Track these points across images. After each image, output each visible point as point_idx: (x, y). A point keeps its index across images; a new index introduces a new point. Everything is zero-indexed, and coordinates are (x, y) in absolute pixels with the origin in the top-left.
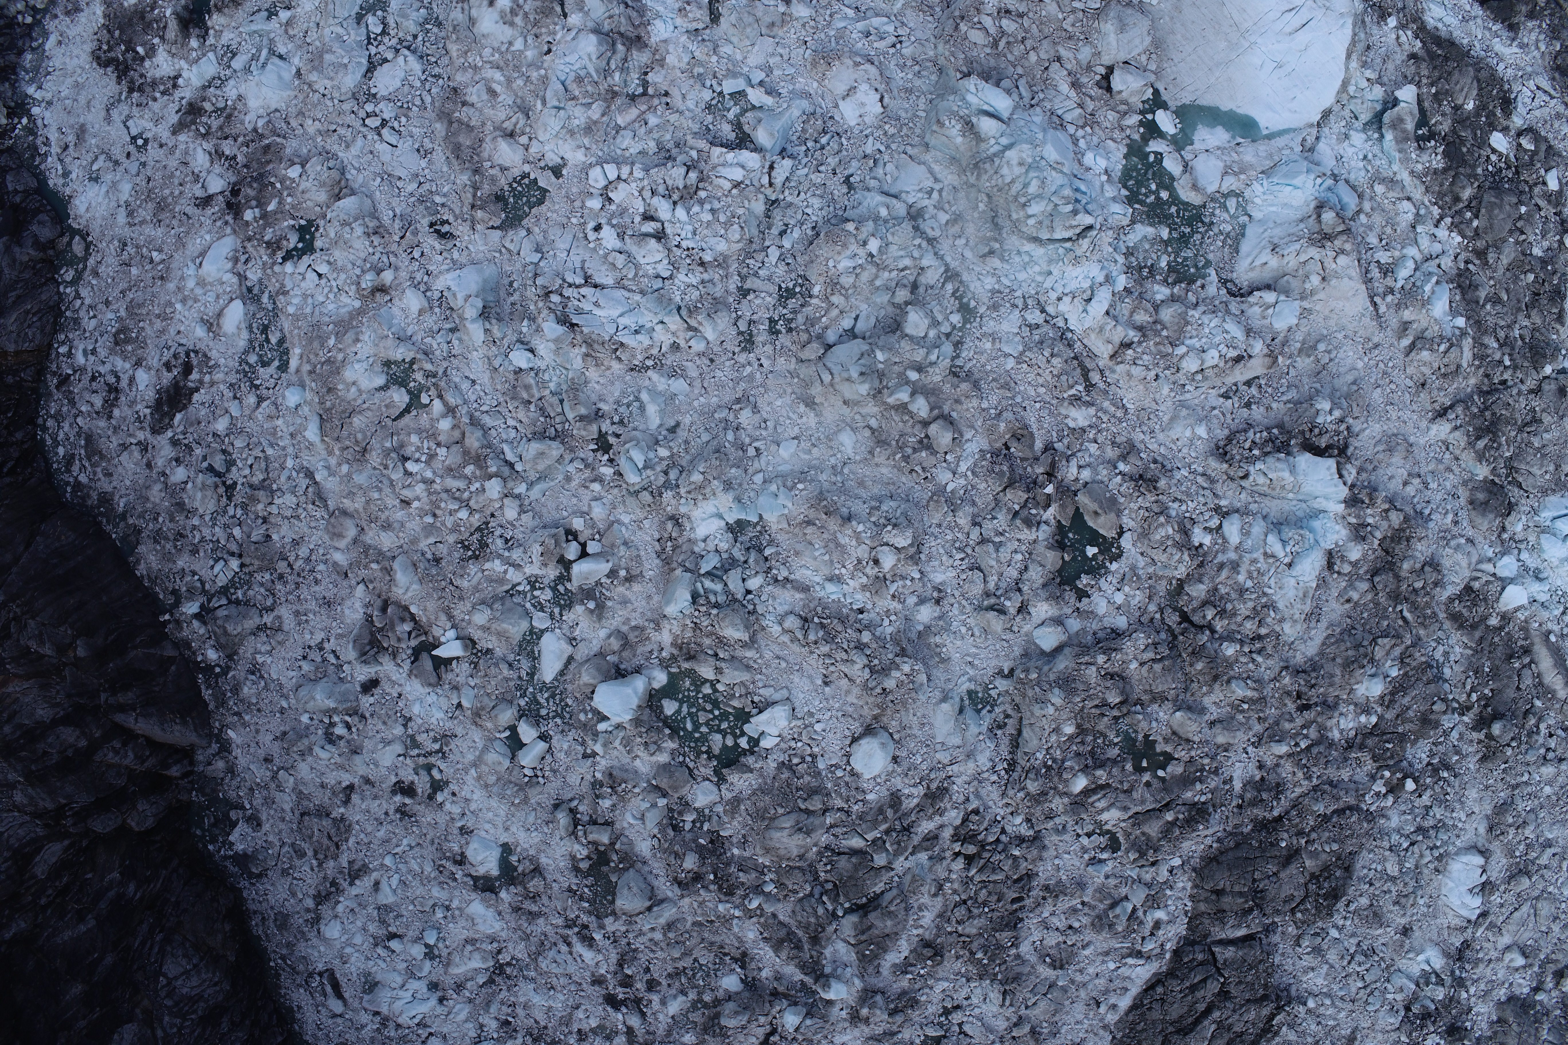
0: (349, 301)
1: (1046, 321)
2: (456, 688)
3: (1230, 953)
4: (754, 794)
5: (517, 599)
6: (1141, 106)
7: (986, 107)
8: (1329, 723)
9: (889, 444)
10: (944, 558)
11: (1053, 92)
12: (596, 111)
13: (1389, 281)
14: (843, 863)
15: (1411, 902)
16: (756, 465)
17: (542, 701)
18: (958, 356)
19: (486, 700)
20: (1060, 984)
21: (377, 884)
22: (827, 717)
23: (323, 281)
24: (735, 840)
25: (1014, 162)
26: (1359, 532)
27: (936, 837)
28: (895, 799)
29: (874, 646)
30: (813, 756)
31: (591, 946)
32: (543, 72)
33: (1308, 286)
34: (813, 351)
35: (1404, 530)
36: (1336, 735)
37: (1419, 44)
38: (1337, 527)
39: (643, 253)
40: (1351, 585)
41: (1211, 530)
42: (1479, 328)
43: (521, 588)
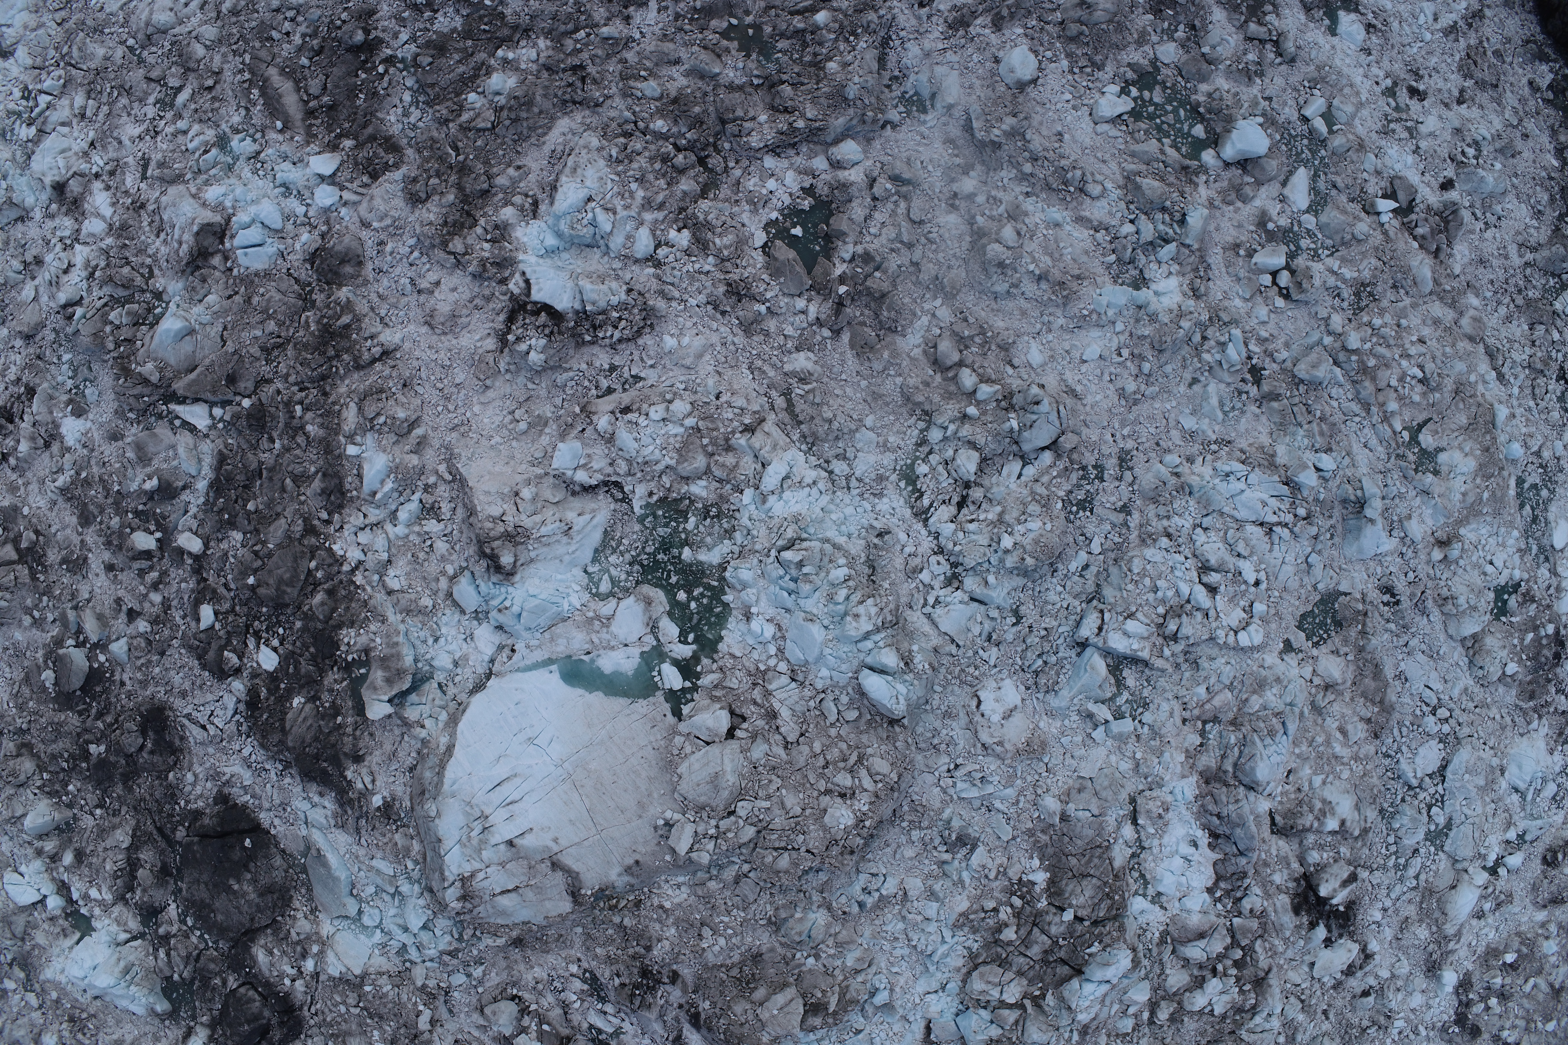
0: (1469, 535)
1: (827, 462)
2: (1378, 173)
4: (1125, 47)
5: (1329, 242)
6: (695, 695)
7: (890, 678)
8: (550, 52)
9: (999, 346)
10: (947, 235)
11: (798, 708)
12: (1256, 702)
13: (429, 499)
16: (1122, 338)
17: (1307, 152)
18: (922, 431)
19: (1355, 158)
21: (1436, 18)
22: (1060, 105)
23: (1488, 558)
24: (1141, 10)
25: (863, 619)
26: (500, 234)
28: (998, 25)
29: (1020, 159)
30: (1071, 72)
32: (1297, 751)
33: (534, 490)
34: (1068, 441)
35: (449, 233)
36: (542, 43)
37: (349, 774)
38: (525, 239)
39: (1220, 553)
40: (514, 182)
41: (667, 244)
42: (328, 445)
43: (1326, 252)
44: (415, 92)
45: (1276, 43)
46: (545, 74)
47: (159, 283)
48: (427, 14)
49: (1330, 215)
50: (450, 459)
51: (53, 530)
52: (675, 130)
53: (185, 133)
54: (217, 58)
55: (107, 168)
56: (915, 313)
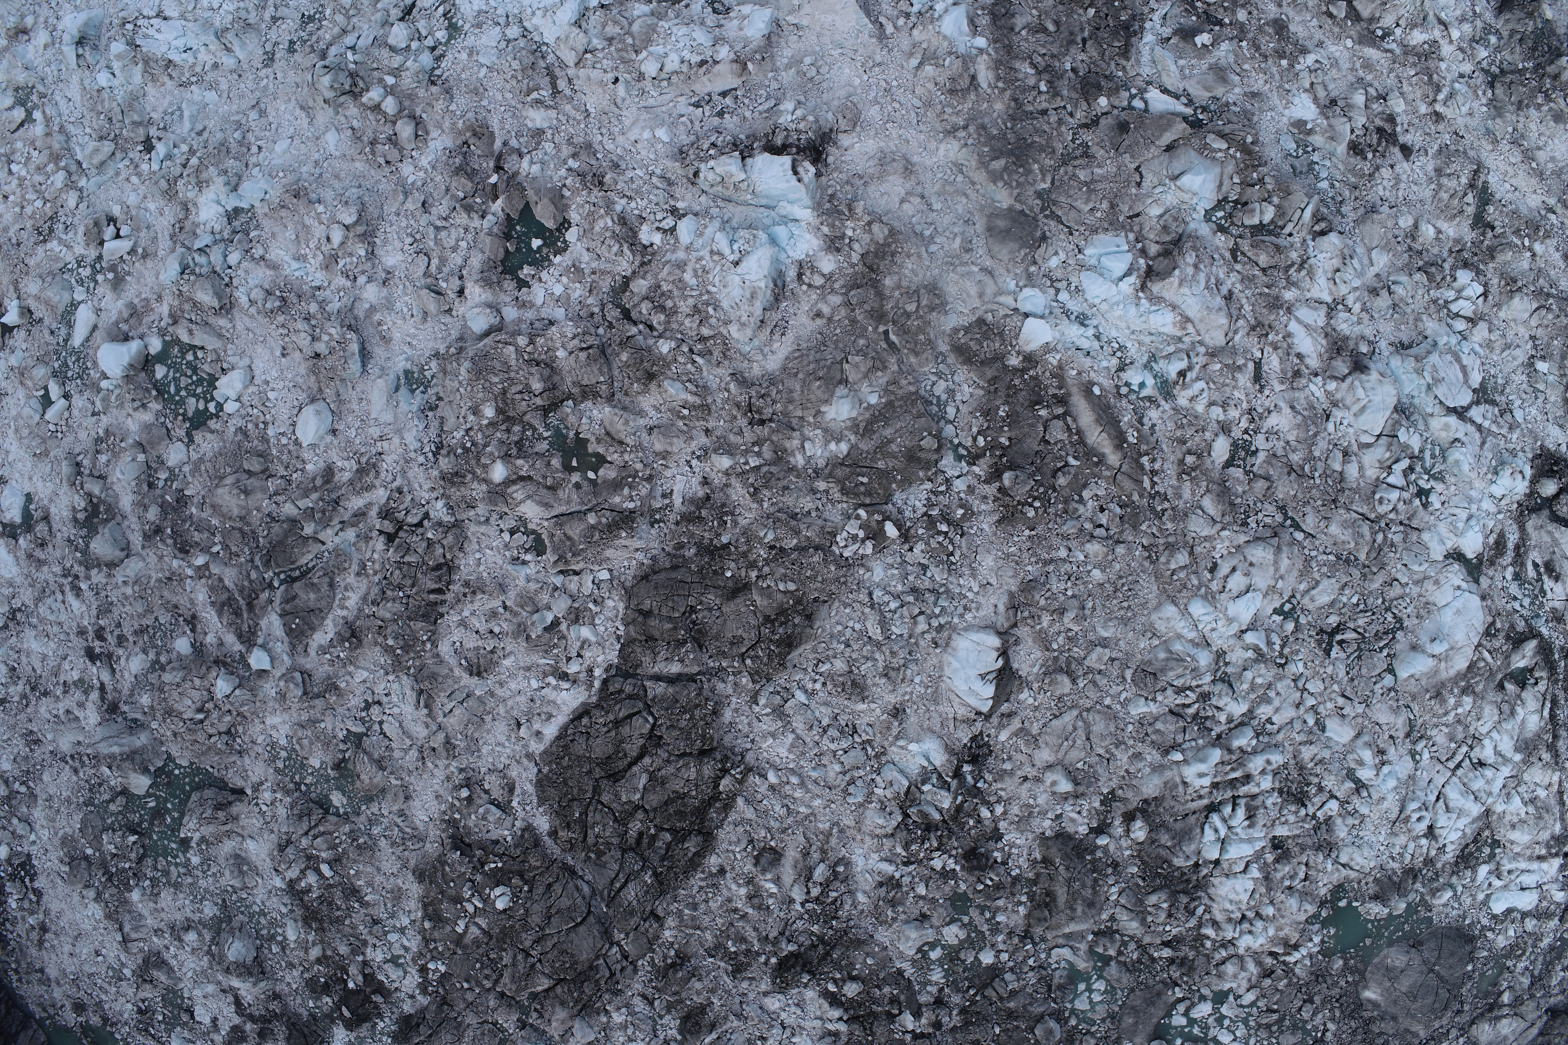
1: (524, 35)
2: (13, 352)
3: (661, 688)
4: (214, 456)
5: (67, 276)
8: (788, 444)
14: (276, 528)
15: (902, 677)
16: (256, 160)
17: (70, 364)
18: (438, 66)
19: (30, 361)
20: (478, 693)
22: (280, 387)
24: (195, 500)
26: (834, 244)
27: (364, 514)
28: (329, 473)
29: (319, 316)
30: (265, 423)
31: (78, 596)
35: (889, 245)
36: (799, 460)
38: (808, 236)
40: (823, 298)
41: (665, 231)
42: (1009, 53)
43: (69, 267)
44: (941, 417)
46: (794, 422)
47: (1223, 243)
48: (935, 512)
49: (61, 297)
50: (881, 35)
51: (1315, 22)
52: (651, 342)
53: (1212, 404)
54: (1186, 493)
55: (1304, 381)
56: (433, 167)
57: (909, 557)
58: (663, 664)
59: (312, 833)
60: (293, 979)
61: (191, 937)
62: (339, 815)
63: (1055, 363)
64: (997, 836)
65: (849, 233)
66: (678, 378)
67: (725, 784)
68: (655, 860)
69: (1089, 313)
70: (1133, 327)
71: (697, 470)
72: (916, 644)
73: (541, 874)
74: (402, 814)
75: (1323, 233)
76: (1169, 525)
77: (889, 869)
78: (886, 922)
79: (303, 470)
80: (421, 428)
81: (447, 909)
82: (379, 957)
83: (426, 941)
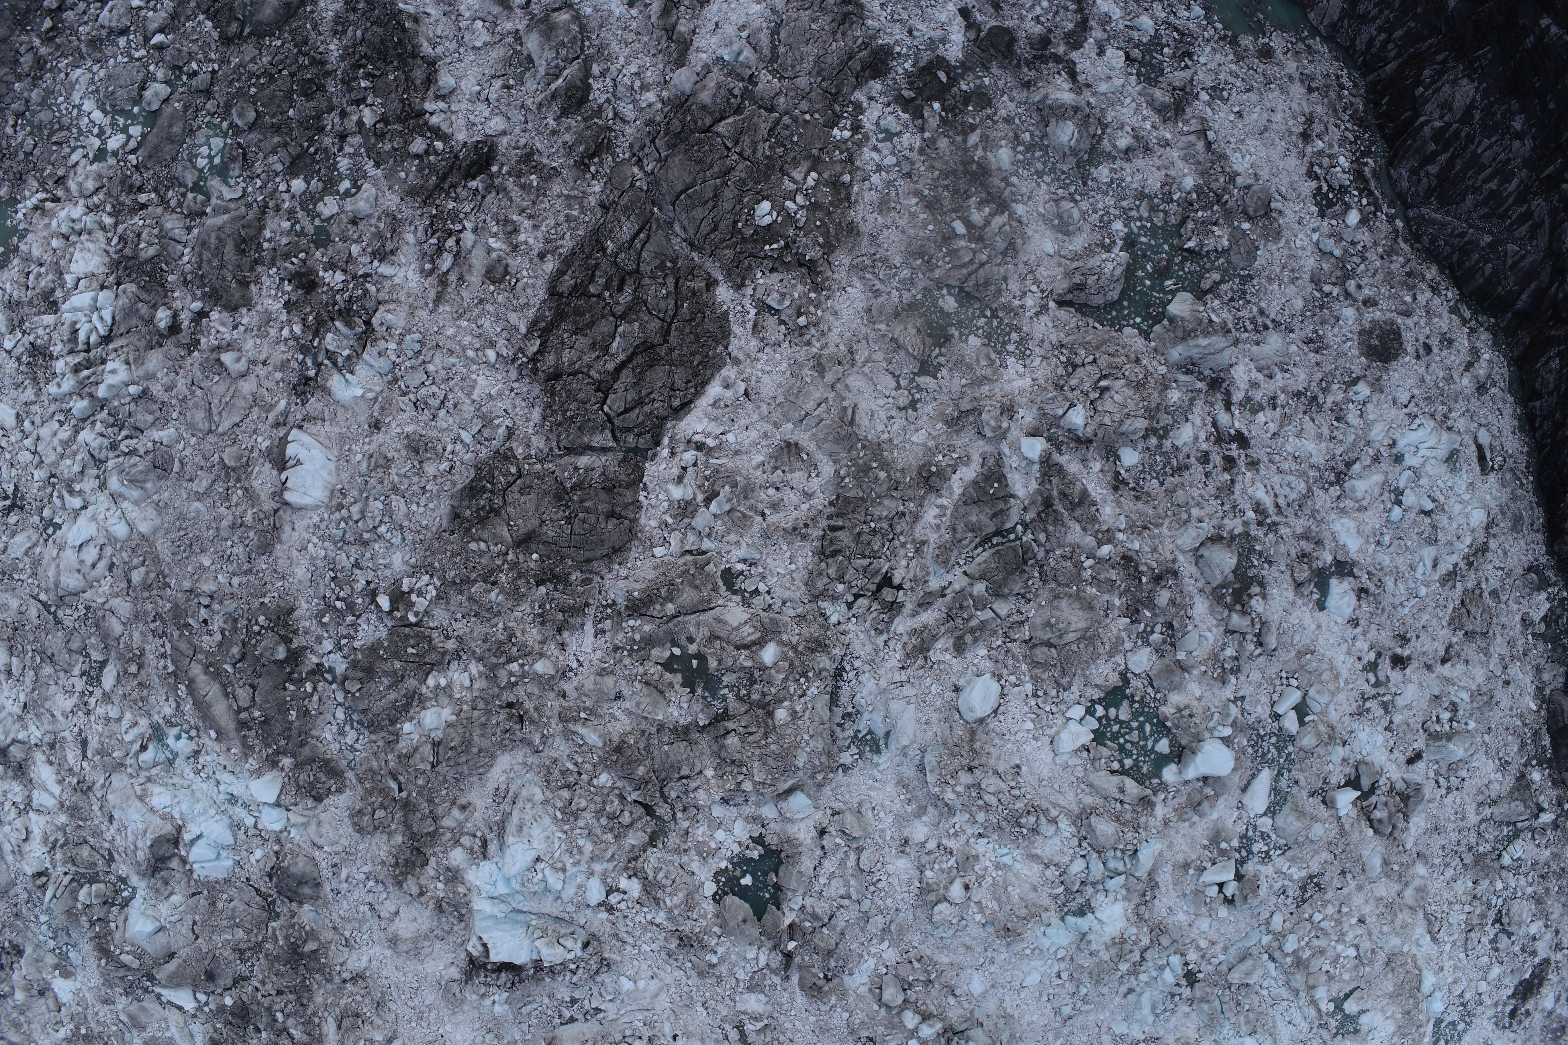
2: (1344, 761)
3: (597, 440)
4: (1095, 660)
5: (1282, 842)
8: (485, 684)
10: (896, 882)
14: (1018, 588)
15: (373, 460)
16: (1062, 965)
17: (1273, 750)
19: (1322, 753)
20: (790, 426)
21: (1435, 566)
22: (1020, 735)
24: (1116, 612)
26: (453, 876)
27: (919, 605)
28: (959, 648)
30: (1035, 695)
31: (1258, 504)
35: (402, 873)
36: (475, 668)
38: (479, 883)
40: (460, 825)
43: (1279, 852)
44: (348, 710)
45: (1259, 635)
46: (481, 705)
47: (122, 869)
48: (350, 619)
49: (1288, 820)
52: (619, 784)
53: (119, 720)
54: (136, 636)
55: (46, 739)
56: (862, 956)
57: (370, 576)
58: (596, 465)
59: (975, 266)
60: (1006, 106)
61: (1123, 142)
62: (948, 286)
63: (251, 760)
64: (289, 306)
65: (440, 885)
66: (591, 749)
67: (533, 347)
68: (605, 265)
69: (227, 806)
70: (188, 792)
71: (572, 657)
72: (361, 492)
73: (724, 240)
74: (877, 293)
75: (40, 874)
76: (149, 607)
77: (385, 269)
78: (387, 215)
79: (990, 649)
80: (858, 696)
81: (825, 195)
82: (906, 139)
83: (851, 160)
